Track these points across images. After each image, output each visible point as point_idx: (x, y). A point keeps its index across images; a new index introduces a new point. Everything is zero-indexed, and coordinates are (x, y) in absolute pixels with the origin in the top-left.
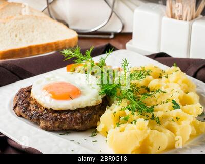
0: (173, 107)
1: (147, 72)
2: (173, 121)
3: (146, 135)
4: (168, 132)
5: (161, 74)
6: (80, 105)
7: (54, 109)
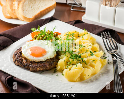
0: (91, 54)
1: (73, 35)
2: (92, 62)
3: (82, 71)
4: (91, 68)
5: (78, 35)
6: (47, 58)
7: (35, 61)
